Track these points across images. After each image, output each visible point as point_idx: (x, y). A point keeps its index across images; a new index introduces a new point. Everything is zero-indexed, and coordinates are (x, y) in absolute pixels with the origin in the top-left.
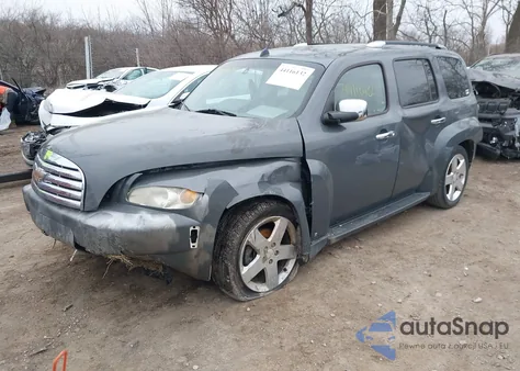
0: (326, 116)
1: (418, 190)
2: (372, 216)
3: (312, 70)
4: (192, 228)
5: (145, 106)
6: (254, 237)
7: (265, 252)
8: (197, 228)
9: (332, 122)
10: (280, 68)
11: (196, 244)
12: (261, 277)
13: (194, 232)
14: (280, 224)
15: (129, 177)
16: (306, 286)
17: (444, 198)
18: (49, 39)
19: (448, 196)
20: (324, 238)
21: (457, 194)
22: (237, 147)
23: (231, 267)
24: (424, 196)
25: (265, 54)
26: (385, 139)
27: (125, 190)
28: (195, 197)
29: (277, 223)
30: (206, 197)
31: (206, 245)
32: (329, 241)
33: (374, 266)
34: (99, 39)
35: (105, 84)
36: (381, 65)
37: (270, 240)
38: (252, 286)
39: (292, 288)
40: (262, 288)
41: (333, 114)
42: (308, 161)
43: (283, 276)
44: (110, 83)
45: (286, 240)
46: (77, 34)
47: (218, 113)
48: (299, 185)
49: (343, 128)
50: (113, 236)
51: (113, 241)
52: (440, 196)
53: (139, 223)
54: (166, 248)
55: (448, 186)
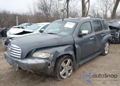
0: (79, 34)
1: (99, 51)
2: (89, 58)
3: (75, 24)
4: (49, 63)
5: (33, 32)
6: (63, 64)
7: (66, 68)
8: (50, 63)
9: (80, 36)
10: (67, 23)
11: (50, 67)
12: (64, 74)
13: (49, 64)
14: (69, 61)
15: (33, 50)
16: (75, 76)
17: (104, 53)
18: (8, 17)
19: (105, 52)
20: (79, 64)
21: (107, 52)
22: (59, 42)
23: (58, 72)
24: (100, 53)
25: (63, 20)
26: (92, 39)
27: (32, 53)
28: (49, 55)
29: (68, 61)
30: (52, 55)
31: (52, 67)
32: (80, 64)
33: (91, 70)
34: (19, 17)
35: (21, 27)
36: (90, 22)
37: (67, 65)
38: (63, 77)
39: (72, 77)
40: (65, 77)
41: (81, 34)
42: (75, 45)
43: (70, 74)
44: (22, 27)
45: (70, 65)
46: (15, 16)
47: (52, 34)
48: (73, 51)
49: (82, 37)
50: (29, 65)
51: (29, 67)
52: (103, 52)
53: (36, 62)
54: (42, 68)
55: (105, 50)
